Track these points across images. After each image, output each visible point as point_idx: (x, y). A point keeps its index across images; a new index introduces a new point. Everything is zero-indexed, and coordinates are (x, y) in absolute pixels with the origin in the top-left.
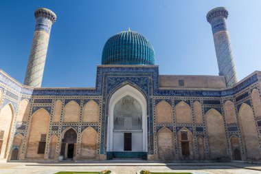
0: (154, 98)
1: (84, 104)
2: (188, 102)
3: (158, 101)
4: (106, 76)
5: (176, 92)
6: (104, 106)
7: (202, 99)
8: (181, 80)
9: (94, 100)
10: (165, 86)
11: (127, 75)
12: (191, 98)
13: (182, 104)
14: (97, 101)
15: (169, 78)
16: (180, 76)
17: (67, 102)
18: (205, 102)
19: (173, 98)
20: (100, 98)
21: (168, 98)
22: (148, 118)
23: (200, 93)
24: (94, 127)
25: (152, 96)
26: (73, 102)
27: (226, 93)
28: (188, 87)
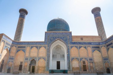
0: (70, 45)
1: (39, 48)
2: (85, 47)
3: (72, 47)
4: (49, 36)
5: (80, 43)
6: (48, 49)
7: (91, 46)
8: (82, 38)
9: (44, 47)
10: (75, 40)
11: (58, 36)
12: (86, 46)
13: (82, 48)
14: (45, 47)
15: (77, 37)
16: (81, 36)
18: (93, 47)
19: (78, 46)
20: (47, 45)
21: (76, 45)
22: (68, 54)
23: (90, 43)
25: (69, 45)
26: (35, 48)
27: (102, 43)
28: (85, 40)
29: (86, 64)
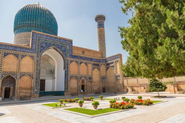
0: (69, 59)
1: (22, 58)
2: (86, 64)
3: (71, 61)
4: (39, 40)
5: (81, 58)
6: (37, 61)
7: (92, 62)
8: (84, 51)
9: (30, 56)
10: (75, 53)
11: (54, 42)
12: (88, 62)
13: (83, 64)
14: (32, 57)
15: (78, 48)
16: (83, 48)
17: (6, 55)
18: (94, 65)
19: (79, 61)
20: (35, 55)
21: (77, 60)
22: (65, 71)
23: (91, 59)
24: (30, 75)
25: (68, 58)
26: (11, 56)
27: (102, 61)
28: (87, 55)
29: (85, 83)
